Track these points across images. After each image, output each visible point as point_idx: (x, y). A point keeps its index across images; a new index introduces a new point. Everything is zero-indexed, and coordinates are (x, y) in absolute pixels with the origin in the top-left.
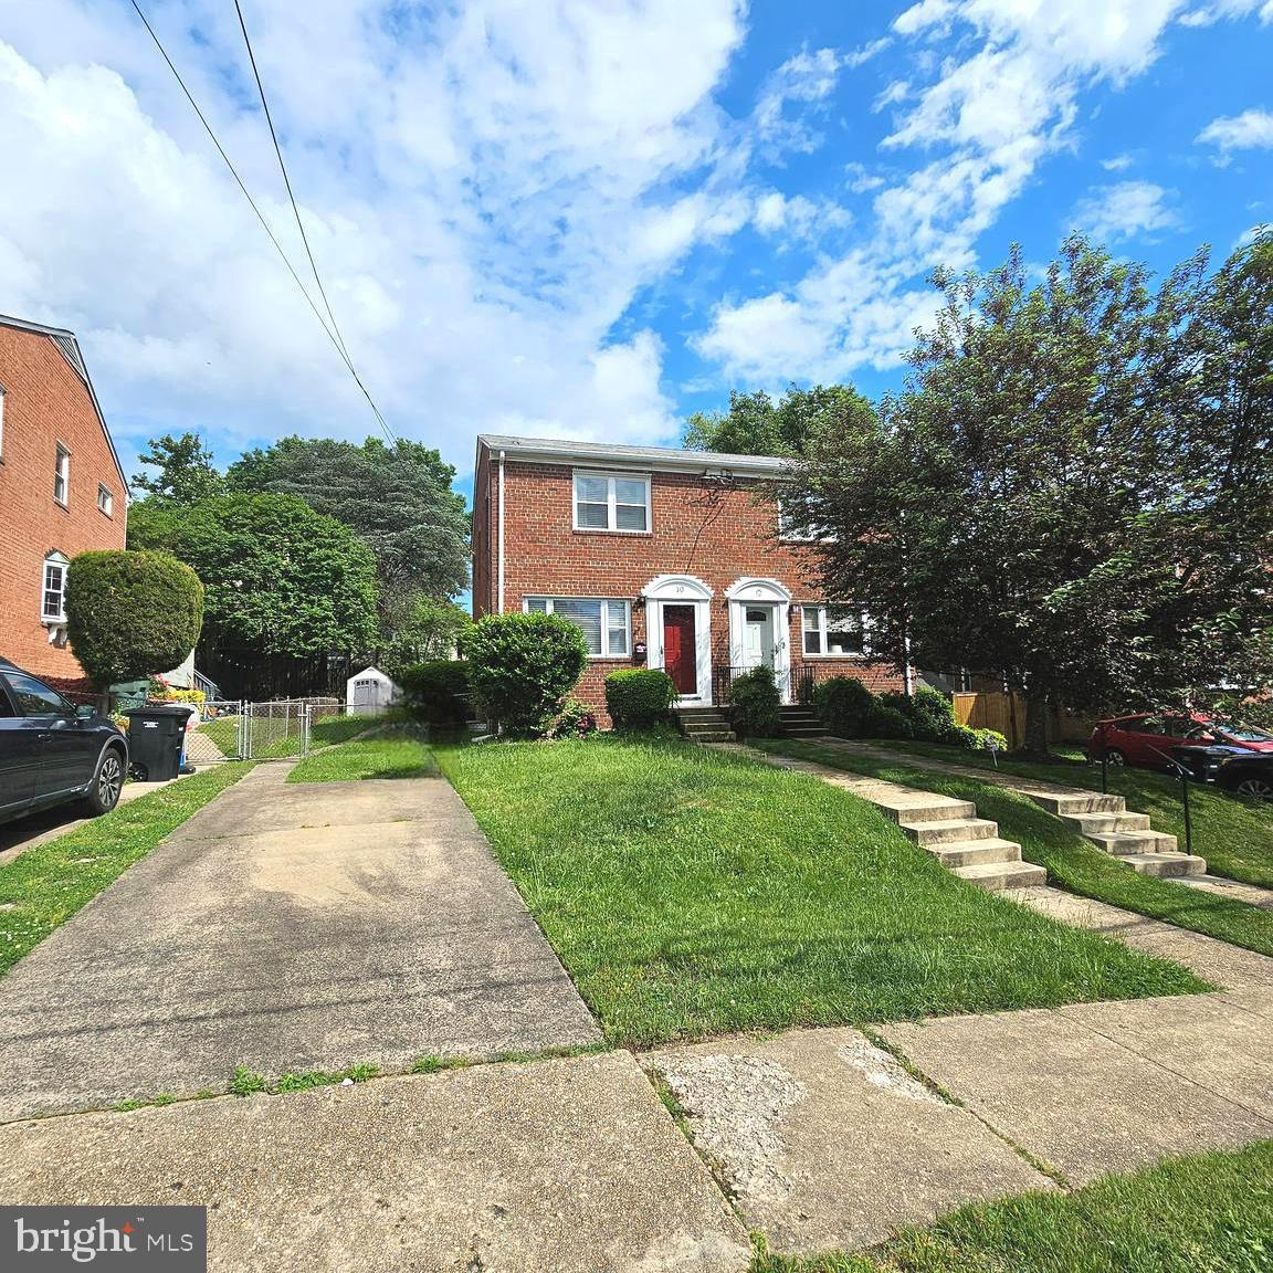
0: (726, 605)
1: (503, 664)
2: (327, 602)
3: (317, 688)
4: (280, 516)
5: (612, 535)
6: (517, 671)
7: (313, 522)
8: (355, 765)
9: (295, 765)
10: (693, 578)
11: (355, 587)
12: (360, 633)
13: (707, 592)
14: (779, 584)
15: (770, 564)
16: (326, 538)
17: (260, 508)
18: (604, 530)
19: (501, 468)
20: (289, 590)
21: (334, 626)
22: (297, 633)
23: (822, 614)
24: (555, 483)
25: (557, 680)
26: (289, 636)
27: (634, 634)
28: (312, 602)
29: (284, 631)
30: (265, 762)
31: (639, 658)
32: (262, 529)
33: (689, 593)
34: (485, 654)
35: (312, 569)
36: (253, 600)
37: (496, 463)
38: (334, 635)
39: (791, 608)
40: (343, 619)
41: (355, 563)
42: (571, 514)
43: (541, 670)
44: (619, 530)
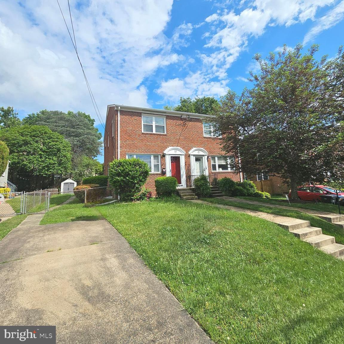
0: (189, 156)
1: (122, 176)
2: (55, 158)
3: (51, 186)
4: (40, 132)
5: (154, 134)
6: (127, 178)
7: (51, 134)
8: (68, 215)
9: (43, 215)
10: (179, 148)
11: (64, 154)
12: (66, 168)
13: (184, 152)
14: (204, 150)
15: (201, 143)
16: (55, 139)
17: (33, 130)
18: (152, 133)
19: (119, 112)
20: (42, 155)
21: (57, 166)
22: (45, 169)
23: (216, 158)
24: (136, 118)
25: (141, 181)
26: (42, 170)
27: (162, 165)
28: (50, 159)
29: (40, 168)
30: (31, 214)
31: (164, 173)
32: (34, 136)
33: (178, 153)
34: (116, 173)
35: (50, 148)
36: (30, 158)
37: (117, 111)
38: (57, 170)
39: (208, 157)
40: (60, 164)
41: (65, 147)
42: (141, 127)
43: (135, 178)
44: (156, 133)
